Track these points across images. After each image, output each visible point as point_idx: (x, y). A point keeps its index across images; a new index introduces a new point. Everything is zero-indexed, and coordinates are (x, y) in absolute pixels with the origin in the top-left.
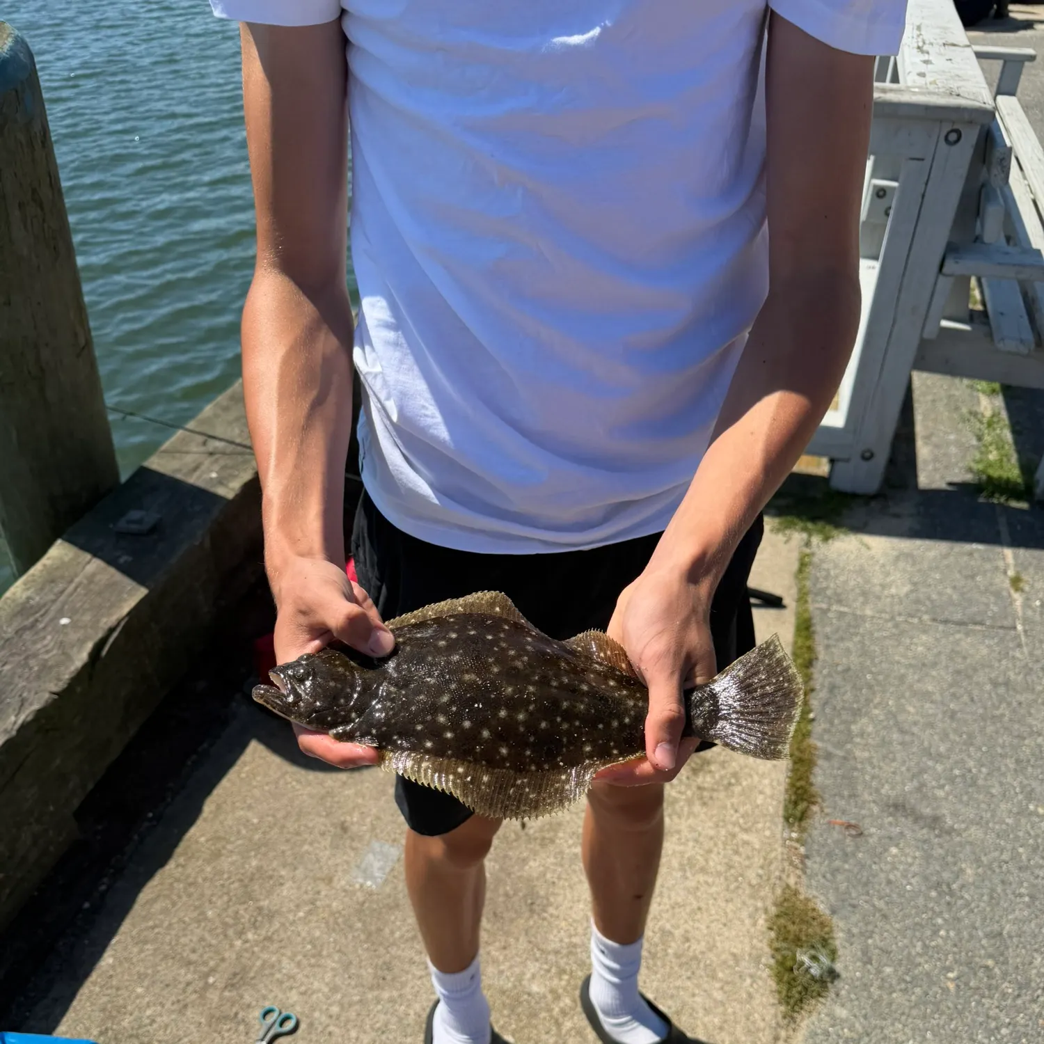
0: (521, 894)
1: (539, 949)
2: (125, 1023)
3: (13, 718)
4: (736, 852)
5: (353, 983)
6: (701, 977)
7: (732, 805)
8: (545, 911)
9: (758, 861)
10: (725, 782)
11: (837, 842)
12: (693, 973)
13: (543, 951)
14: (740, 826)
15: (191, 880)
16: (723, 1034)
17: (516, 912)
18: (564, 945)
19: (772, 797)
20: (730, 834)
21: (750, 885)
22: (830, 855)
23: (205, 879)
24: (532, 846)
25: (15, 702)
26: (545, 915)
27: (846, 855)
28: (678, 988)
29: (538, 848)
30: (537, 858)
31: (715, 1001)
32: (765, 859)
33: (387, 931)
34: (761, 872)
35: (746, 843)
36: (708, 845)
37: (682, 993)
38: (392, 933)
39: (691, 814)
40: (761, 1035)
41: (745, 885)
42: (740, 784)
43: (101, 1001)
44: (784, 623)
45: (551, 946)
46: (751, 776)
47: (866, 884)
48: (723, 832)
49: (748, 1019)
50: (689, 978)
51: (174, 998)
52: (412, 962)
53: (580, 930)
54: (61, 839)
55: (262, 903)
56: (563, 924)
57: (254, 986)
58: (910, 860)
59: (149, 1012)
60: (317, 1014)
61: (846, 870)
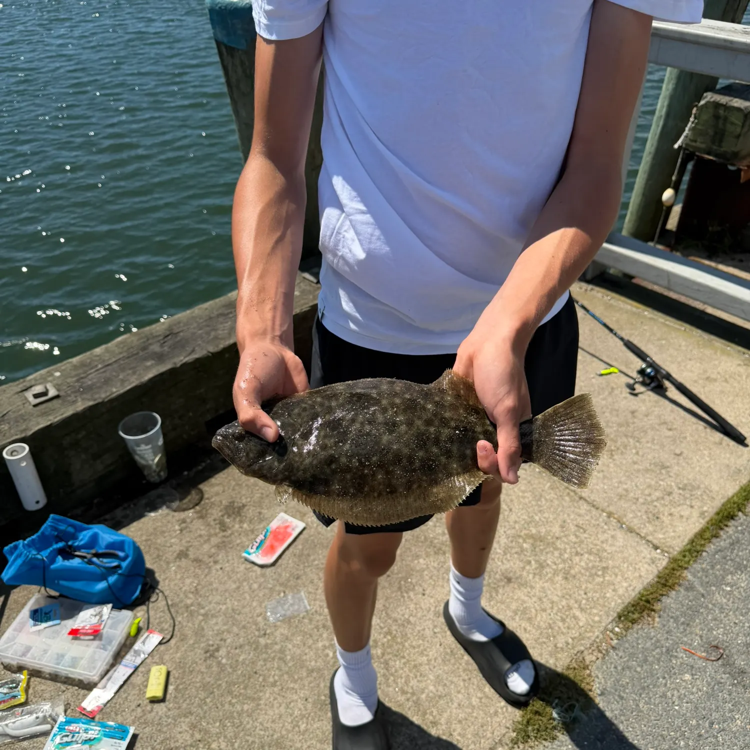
0: (400, 575)
1: (386, 613)
2: (159, 541)
3: (182, 358)
4: (563, 620)
5: (274, 577)
6: (473, 684)
7: (586, 588)
8: (407, 593)
9: (575, 633)
10: (593, 571)
11: (645, 649)
12: (470, 679)
13: (387, 614)
14: (580, 605)
15: (240, 483)
16: (458, 726)
17: (390, 584)
18: (403, 618)
19: (620, 597)
20: (569, 606)
21: (556, 646)
22: (632, 656)
23: (247, 485)
24: (429, 550)
25: (189, 349)
26: (405, 595)
27: (646, 661)
28: (452, 682)
29: (432, 553)
30: (427, 559)
31: (470, 704)
32: (580, 634)
33: (312, 558)
34: (570, 641)
35: (575, 617)
36: (547, 605)
37: (452, 687)
38: (314, 560)
39: (551, 580)
40: (482, 741)
41: (551, 645)
42: (604, 577)
43: (157, 524)
44: (735, 480)
45: (395, 615)
46: (616, 575)
47: (643, 688)
48: (564, 603)
49: (482, 726)
50: (464, 680)
51: (188, 539)
52: (312, 582)
53: (419, 615)
54: (192, 433)
55: (263, 511)
56: (412, 606)
57: (227, 552)
58: (695, 690)
59: (173, 541)
60: (245, 584)
61: (636, 671)
